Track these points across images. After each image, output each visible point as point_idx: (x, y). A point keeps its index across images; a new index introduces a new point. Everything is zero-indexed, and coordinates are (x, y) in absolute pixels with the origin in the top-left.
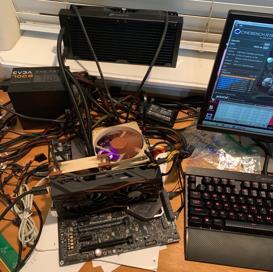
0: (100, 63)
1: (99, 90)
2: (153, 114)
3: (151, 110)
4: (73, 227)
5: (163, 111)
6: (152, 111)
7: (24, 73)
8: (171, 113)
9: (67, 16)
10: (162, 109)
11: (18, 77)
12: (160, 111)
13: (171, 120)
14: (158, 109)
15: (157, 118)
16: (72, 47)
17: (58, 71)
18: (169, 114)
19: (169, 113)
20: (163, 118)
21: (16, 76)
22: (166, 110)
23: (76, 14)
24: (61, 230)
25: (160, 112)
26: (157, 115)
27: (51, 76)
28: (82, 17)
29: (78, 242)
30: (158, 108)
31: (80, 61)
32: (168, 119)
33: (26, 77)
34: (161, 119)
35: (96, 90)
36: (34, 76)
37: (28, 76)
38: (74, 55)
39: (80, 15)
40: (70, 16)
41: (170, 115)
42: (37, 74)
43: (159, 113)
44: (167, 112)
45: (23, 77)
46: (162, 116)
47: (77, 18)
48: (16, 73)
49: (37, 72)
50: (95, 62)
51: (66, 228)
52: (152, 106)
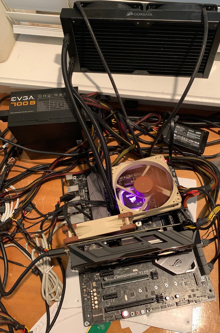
0: (114, 76)
1: (115, 113)
2: (178, 138)
3: (175, 133)
4: (96, 281)
5: (191, 133)
6: (177, 134)
7: (24, 98)
8: (199, 136)
9: (72, 20)
10: (189, 130)
11: (18, 105)
12: (187, 133)
13: (200, 145)
14: (184, 131)
15: (183, 143)
16: (79, 57)
17: (65, 94)
18: (197, 138)
19: (197, 136)
20: (191, 143)
21: (15, 103)
22: (193, 131)
23: (82, 16)
24: (83, 284)
25: (186, 135)
26: (183, 139)
27: (57, 101)
28: (90, 20)
29: (103, 300)
30: (184, 129)
31: (89, 74)
32: (197, 144)
33: (27, 104)
34: (188, 144)
35: (111, 113)
36: (36, 103)
37: (29, 103)
38: (81, 67)
39: (87, 16)
40: (74, 20)
41: (199, 138)
42: (40, 100)
43: (186, 137)
44: (196, 135)
45: (24, 105)
46: (189, 141)
47: (83, 21)
48: (15, 99)
49: (40, 96)
50: (107, 74)
51: (88, 282)
52: (177, 127)
